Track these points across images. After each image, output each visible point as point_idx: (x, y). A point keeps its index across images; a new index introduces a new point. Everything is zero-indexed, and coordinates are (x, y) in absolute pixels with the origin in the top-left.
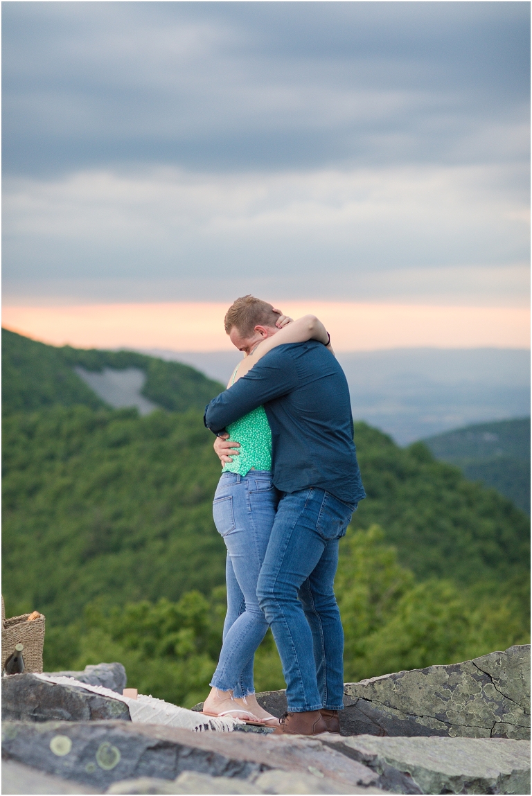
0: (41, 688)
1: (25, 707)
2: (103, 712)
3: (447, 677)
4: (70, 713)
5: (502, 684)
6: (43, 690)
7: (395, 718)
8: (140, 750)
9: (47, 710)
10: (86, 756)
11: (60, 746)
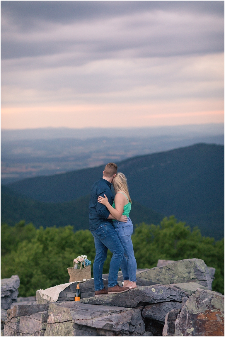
3: (160, 270)
5: (173, 270)
7: (147, 281)
8: (166, 290)
10: (158, 292)
11: (154, 290)
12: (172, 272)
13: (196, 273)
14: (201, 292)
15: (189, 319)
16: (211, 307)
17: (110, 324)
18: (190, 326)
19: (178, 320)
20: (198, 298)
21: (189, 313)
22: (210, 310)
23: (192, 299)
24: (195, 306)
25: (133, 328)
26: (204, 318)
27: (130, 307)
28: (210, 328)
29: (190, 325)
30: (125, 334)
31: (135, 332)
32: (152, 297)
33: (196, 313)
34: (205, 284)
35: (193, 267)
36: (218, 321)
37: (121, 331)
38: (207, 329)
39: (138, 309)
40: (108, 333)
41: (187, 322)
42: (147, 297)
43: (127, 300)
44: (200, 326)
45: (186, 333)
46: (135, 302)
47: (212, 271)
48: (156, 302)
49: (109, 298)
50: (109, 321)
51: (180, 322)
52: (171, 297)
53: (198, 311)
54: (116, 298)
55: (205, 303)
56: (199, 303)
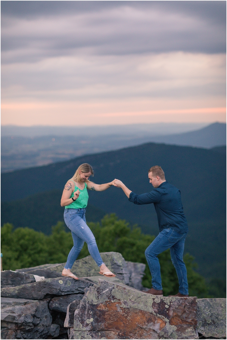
8: (74, 282)
10: (66, 284)
11: (61, 282)
12: (89, 265)
13: (113, 266)
14: (102, 283)
15: (89, 309)
16: (111, 297)
17: (12, 316)
18: (89, 317)
19: (78, 310)
20: (99, 288)
21: (89, 304)
22: (110, 300)
23: (92, 289)
24: (96, 297)
25: (38, 320)
26: (104, 308)
27: (37, 299)
28: (110, 318)
29: (89, 315)
30: (28, 325)
31: (40, 324)
32: (59, 289)
33: (96, 304)
34: (122, 278)
35: (110, 260)
36: (118, 312)
37: (24, 322)
38: (107, 319)
39: (45, 302)
40: (10, 325)
41: (86, 312)
42: (54, 289)
43: (33, 292)
44: (100, 316)
45: (85, 324)
46: (42, 294)
47: (142, 267)
48: (63, 294)
49: (16, 290)
50: (11, 313)
51: (79, 313)
52: (79, 289)
53: (98, 302)
54: (22, 290)
55: (105, 293)
56: (100, 294)
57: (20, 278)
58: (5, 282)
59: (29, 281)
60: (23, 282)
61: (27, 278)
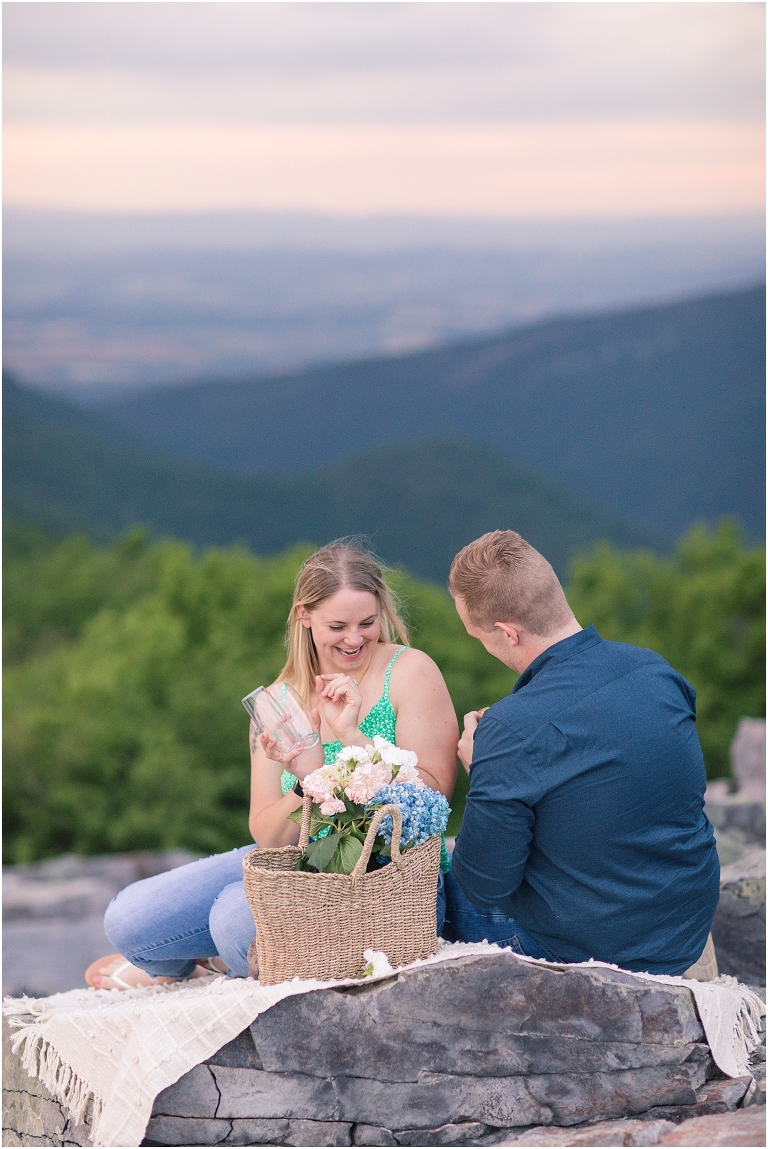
0: (538, 980)
1: (503, 1021)
2: (667, 1020)
4: (600, 1026)
6: (541, 984)
9: (549, 1024)
57: (593, 1018)
58: (464, 1053)
59: (667, 1054)
60: (622, 1059)
61: (650, 1023)
